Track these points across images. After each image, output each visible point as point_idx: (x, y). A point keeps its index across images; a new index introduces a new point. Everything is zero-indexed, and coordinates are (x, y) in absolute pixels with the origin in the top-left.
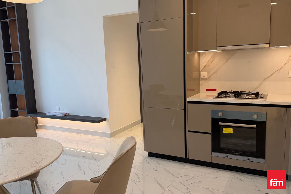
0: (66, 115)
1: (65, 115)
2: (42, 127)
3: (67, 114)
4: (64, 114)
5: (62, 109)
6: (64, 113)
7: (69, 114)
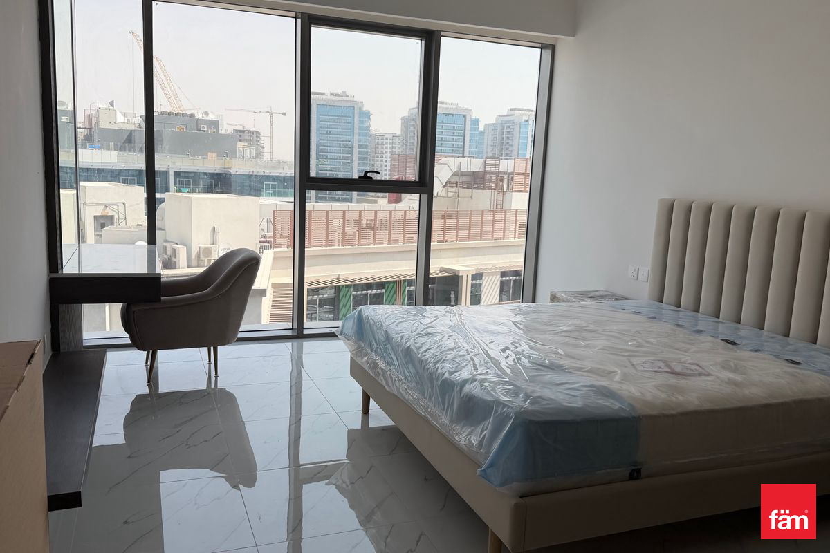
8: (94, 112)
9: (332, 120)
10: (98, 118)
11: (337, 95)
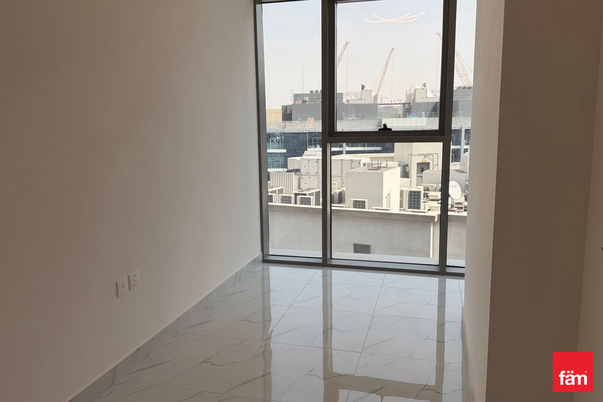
8: (412, 92)
10: (415, 96)
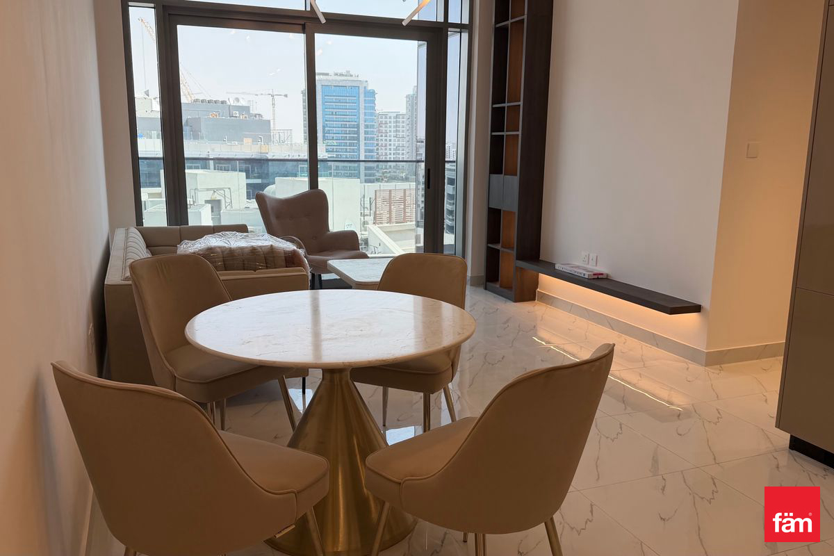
0: (600, 277)
1: (596, 277)
2: (547, 299)
3: (602, 274)
4: (594, 275)
5: (595, 260)
6: (596, 272)
7: (607, 275)
9: (338, 101)
11: (341, 75)
